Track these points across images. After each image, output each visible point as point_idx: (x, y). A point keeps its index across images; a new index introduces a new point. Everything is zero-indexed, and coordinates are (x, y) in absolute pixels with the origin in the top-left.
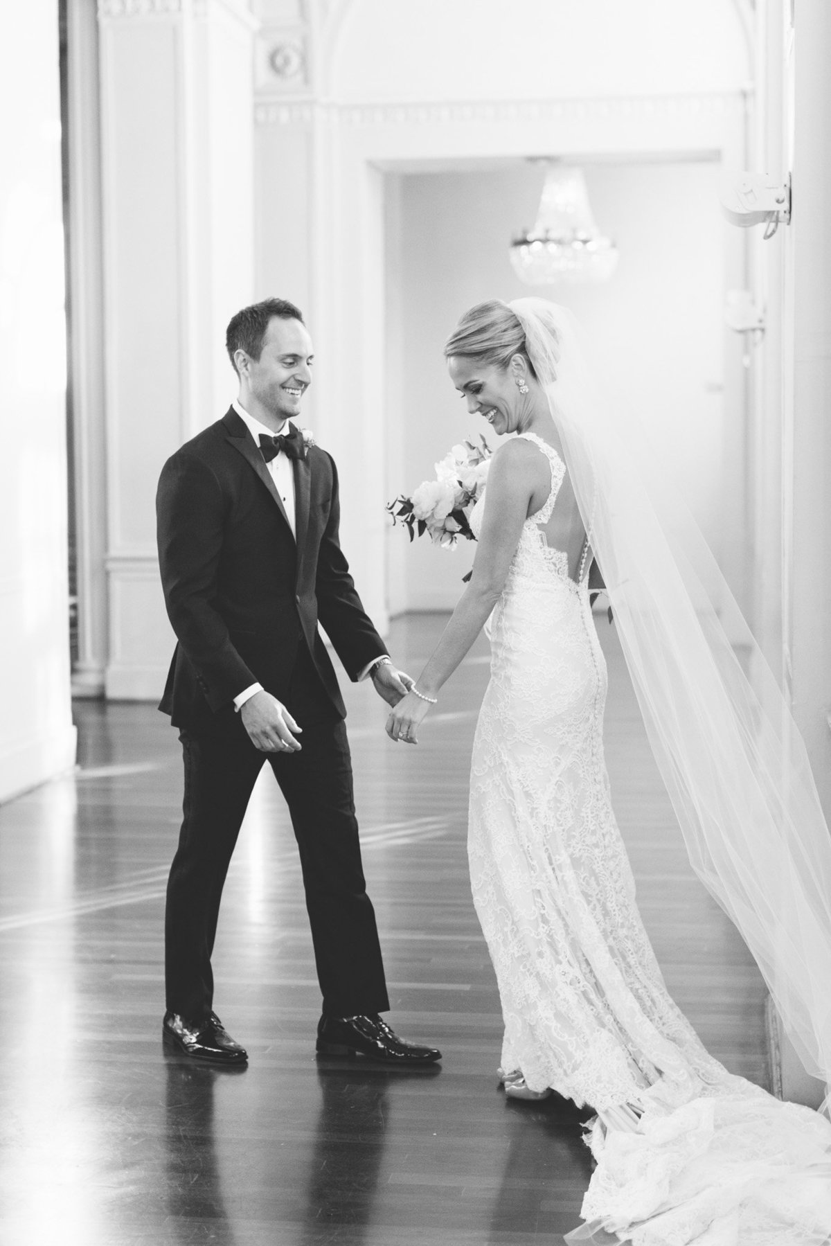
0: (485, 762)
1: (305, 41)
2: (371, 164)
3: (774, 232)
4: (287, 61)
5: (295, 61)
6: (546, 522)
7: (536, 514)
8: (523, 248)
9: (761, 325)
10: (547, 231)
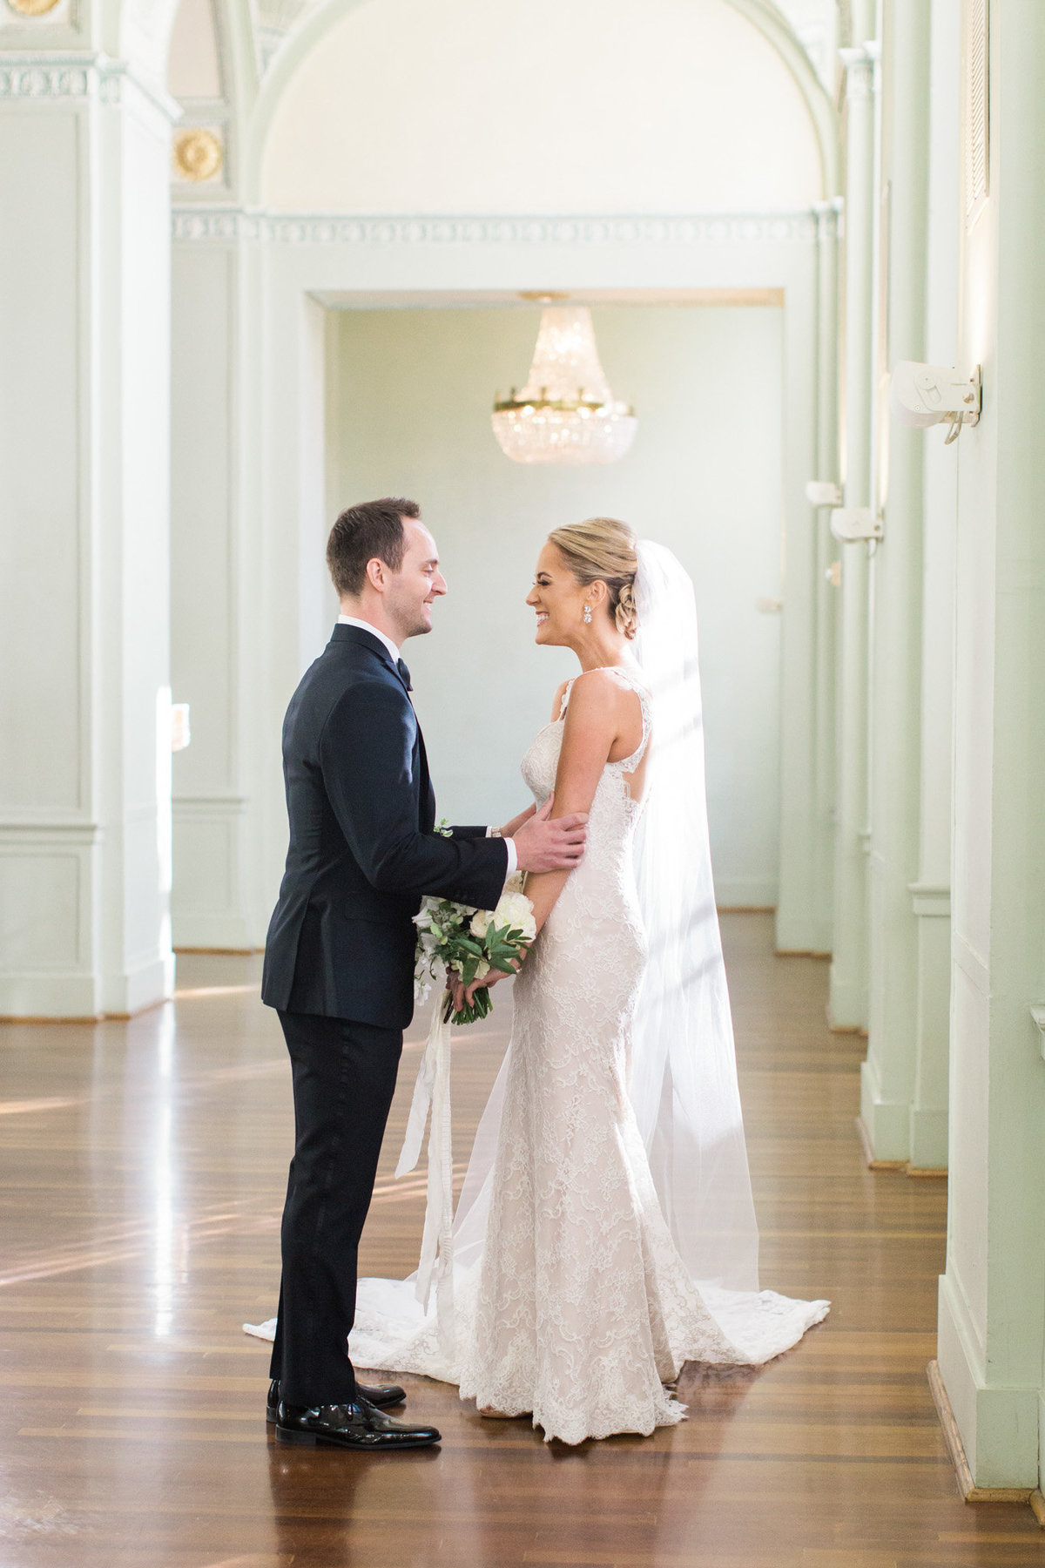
0: (567, 1052)
1: (226, 128)
2: (311, 295)
3: (956, 435)
4: (201, 155)
5: (213, 155)
6: (632, 772)
7: (623, 761)
8: (511, 414)
9: (879, 534)
10: (544, 390)
